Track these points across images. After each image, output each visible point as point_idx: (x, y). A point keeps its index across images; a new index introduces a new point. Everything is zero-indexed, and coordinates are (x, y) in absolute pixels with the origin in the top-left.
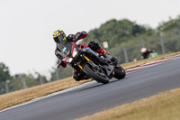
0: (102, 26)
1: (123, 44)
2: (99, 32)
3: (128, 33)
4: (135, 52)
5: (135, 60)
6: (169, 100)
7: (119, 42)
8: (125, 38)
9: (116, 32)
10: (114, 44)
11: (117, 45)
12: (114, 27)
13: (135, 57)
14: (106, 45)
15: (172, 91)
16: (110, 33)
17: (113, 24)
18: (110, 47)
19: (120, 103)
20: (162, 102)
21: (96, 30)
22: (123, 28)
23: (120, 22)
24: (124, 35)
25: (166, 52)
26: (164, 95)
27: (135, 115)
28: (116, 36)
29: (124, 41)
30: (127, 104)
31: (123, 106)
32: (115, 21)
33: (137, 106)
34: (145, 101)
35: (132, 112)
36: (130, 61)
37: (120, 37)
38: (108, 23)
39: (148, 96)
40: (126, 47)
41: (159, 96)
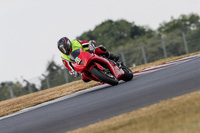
0: (97, 27)
1: (121, 48)
2: (93, 34)
3: (125, 35)
4: (133, 56)
5: (134, 65)
6: (171, 109)
7: (116, 46)
8: (122, 41)
9: (113, 35)
11: (113, 48)
12: (110, 28)
13: (134, 62)
15: (175, 99)
16: (105, 35)
17: (108, 25)
19: (117, 113)
20: (163, 111)
21: (90, 32)
22: (120, 31)
23: (117, 23)
24: (121, 37)
25: (169, 56)
26: (165, 104)
27: (133, 126)
28: (112, 39)
30: (125, 115)
31: (120, 116)
32: (110, 21)
33: (135, 117)
34: (144, 111)
35: (130, 123)
37: (117, 40)
38: (103, 24)
39: (148, 106)
40: (124, 51)
41: (160, 104)
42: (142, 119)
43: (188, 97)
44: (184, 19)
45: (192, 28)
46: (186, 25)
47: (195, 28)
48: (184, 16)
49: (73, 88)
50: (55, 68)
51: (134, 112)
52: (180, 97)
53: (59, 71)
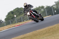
0: (14, 10)
2: (13, 12)
3: (22, 12)
4: (25, 18)
5: (25, 21)
7: (20, 15)
8: (21, 14)
9: (19, 12)
10: (18, 15)
11: (19, 16)
12: (18, 10)
14: (15, 16)
15: (37, 31)
16: (17, 12)
18: (17, 17)
19: (20, 35)
20: (34, 34)
22: (21, 11)
23: (20, 9)
24: (21, 13)
26: (34, 32)
28: (19, 13)
29: (21, 15)
30: (22, 35)
32: (18, 8)
33: (26, 36)
34: (28, 34)
35: (24, 38)
36: (23, 21)
38: (16, 9)
39: (29, 33)
40: (22, 17)
42: (28, 36)
43: (41, 30)
44: (40, 7)
45: (42, 10)
46: (40, 9)
47: (43, 10)
48: (40, 6)
49: (7, 28)
50: (1, 22)
51: (25, 34)
52: (39, 30)
53: (3, 23)
